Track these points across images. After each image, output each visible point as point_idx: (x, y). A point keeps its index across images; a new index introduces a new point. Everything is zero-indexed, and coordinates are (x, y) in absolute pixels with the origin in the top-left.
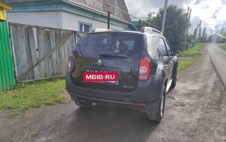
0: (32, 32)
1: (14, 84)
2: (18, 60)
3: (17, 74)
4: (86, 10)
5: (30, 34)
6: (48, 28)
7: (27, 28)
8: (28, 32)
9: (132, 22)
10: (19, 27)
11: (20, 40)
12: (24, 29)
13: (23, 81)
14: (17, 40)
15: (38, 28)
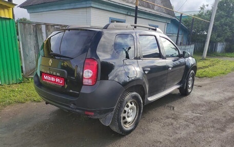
0: (41, 29)
1: (21, 78)
2: (26, 55)
3: (24, 69)
4: (117, 5)
5: (38, 32)
6: (57, 25)
7: (35, 26)
8: (36, 29)
9: (176, 17)
10: (27, 25)
11: (28, 37)
12: (32, 26)
13: (30, 76)
14: (25, 37)
15: (47, 25)
